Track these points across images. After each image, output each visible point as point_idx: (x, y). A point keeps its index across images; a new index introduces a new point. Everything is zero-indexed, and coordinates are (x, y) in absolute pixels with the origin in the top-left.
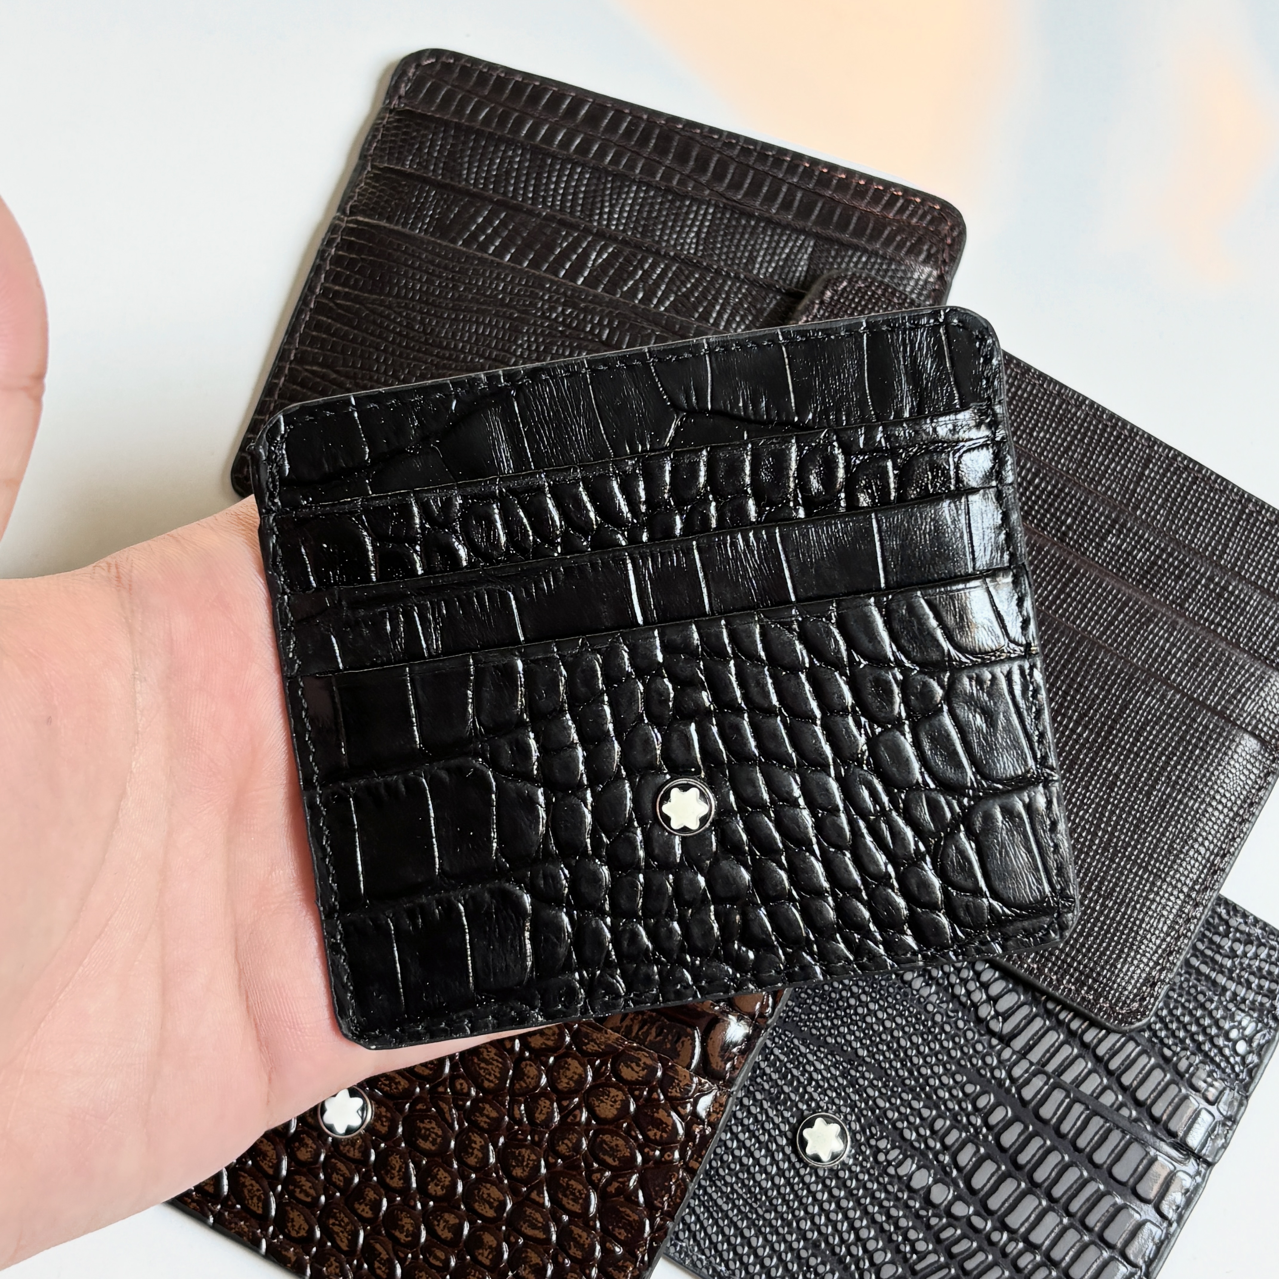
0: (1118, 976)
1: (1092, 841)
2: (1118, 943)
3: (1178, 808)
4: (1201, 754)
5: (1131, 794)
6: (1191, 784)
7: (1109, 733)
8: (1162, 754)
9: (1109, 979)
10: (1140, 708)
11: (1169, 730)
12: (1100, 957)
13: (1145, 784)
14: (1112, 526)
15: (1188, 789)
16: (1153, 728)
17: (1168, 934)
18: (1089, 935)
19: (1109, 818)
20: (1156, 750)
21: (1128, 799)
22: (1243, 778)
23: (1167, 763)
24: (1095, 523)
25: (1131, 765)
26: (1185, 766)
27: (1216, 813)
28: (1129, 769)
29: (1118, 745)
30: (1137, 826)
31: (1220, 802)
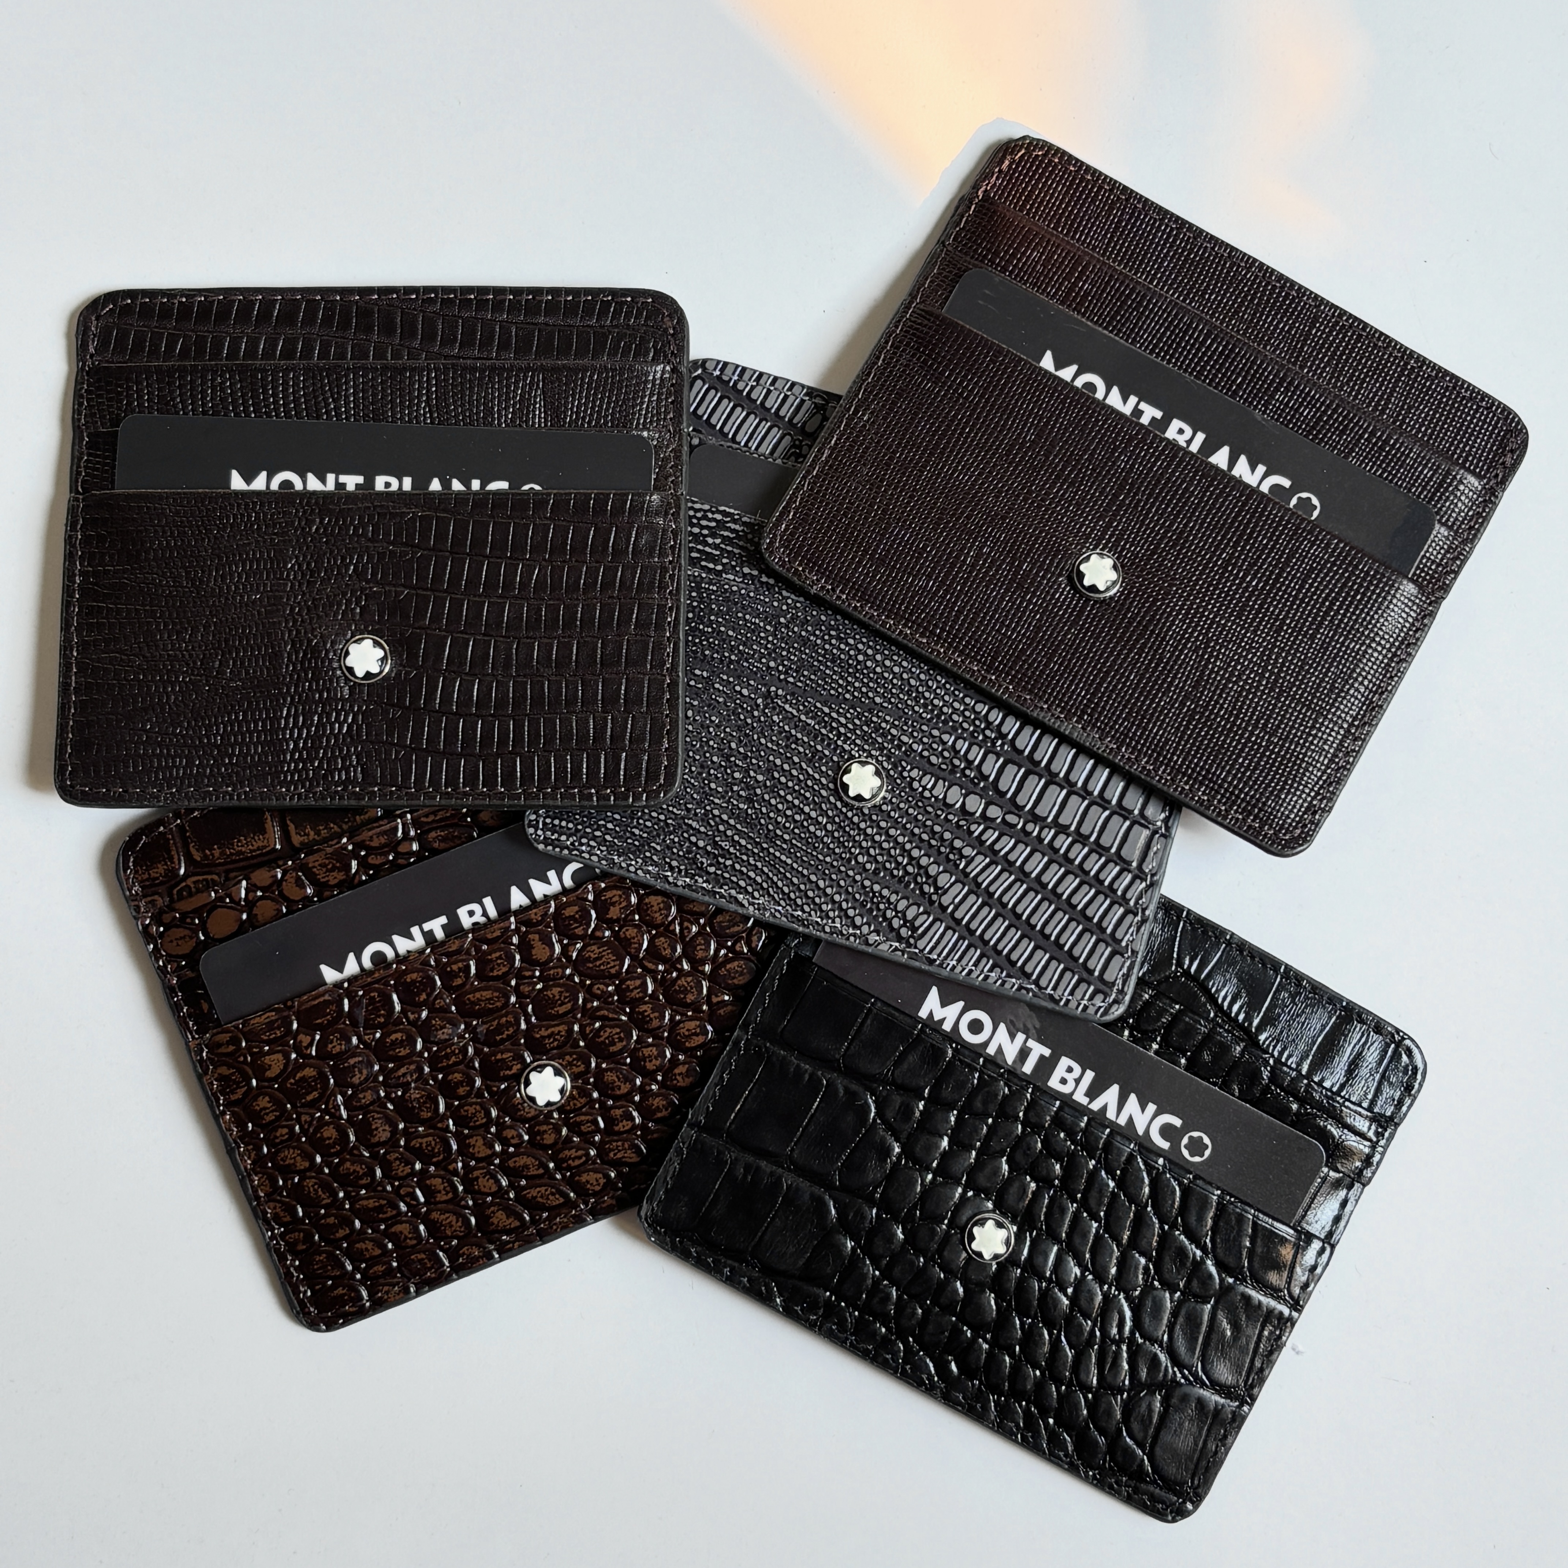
0: (1281, 805)
1: (1259, 682)
2: (1282, 775)
3: (1340, 650)
4: (1362, 599)
5: (1296, 638)
6: (1352, 627)
7: (1276, 580)
8: (1326, 599)
9: (1274, 808)
10: (1306, 557)
11: (1332, 578)
12: (1265, 789)
13: (1309, 628)
14: (1280, 384)
15: (1349, 632)
16: (1317, 575)
17: (1328, 767)
18: (1255, 768)
19: (1276, 660)
20: (1319, 596)
21: (1294, 642)
22: (1401, 620)
23: (1330, 608)
24: (1264, 382)
25: (1297, 610)
26: (1347, 610)
27: (1376, 654)
28: (1295, 615)
29: (1285, 592)
30: (1301, 668)
31: (1379, 644)
